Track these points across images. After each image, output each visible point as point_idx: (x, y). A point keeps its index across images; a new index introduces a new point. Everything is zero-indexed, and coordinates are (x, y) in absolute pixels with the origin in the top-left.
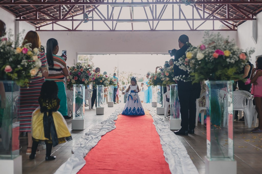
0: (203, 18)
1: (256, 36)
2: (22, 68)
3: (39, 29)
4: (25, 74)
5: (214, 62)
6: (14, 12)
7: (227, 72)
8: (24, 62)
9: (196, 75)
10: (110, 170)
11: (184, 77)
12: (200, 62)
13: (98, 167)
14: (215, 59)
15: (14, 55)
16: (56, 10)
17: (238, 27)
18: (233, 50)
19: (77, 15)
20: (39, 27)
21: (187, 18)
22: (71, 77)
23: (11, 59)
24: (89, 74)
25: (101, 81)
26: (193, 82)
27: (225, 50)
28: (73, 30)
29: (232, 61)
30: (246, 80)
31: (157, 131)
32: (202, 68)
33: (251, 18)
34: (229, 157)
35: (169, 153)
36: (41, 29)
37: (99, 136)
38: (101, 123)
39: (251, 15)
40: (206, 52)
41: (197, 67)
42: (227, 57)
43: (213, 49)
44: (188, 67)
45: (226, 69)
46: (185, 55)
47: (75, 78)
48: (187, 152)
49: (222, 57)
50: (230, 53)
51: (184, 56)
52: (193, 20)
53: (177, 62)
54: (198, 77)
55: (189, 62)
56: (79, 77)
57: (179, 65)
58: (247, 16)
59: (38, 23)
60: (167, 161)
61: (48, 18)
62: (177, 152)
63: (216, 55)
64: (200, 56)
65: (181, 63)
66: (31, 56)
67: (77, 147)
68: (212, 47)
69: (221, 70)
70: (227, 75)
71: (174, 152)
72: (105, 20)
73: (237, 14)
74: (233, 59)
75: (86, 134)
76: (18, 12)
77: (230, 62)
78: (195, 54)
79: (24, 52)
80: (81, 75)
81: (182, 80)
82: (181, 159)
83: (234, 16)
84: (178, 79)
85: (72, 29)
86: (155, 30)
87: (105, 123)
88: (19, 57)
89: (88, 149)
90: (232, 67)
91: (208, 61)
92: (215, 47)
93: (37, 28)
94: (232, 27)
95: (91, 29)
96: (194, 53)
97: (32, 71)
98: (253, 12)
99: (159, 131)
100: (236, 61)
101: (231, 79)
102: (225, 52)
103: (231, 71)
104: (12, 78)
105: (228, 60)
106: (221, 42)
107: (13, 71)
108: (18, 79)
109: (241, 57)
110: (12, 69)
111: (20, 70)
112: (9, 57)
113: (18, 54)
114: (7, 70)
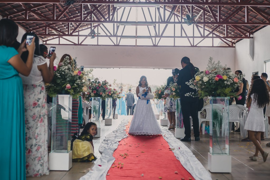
0: (203, 36)
1: (252, 54)
2: (77, 86)
3: (46, 43)
4: (79, 90)
5: (216, 84)
6: (25, 27)
7: (224, 91)
8: (78, 82)
9: (202, 92)
10: (136, 164)
11: (193, 94)
12: (205, 84)
13: (126, 162)
14: (216, 81)
15: (72, 76)
16: (64, 25)
17: (236, 44)
18: (229, 75)
19: (82, 30)
20: (46, 41)
21: (188, 36)
22: (91, 91)
23: (68, 79)
24: (106, 89)
25: (110, 94)
26: (200, 98)
27: (223, 75)
28: (78, 45)
29: (229, 83)
30: (239, 97)
31: (165, 139)
32: (207, 88)
33: (248, 36)
34: (226, 154)
35: (178, 154)
36: (48, 42)
37: (117, 141)
38: (113, 132)
39: (248, 34)
40: (209, 77)
41: (203, 87)
42: (224, 80)
43: (215, 74)
44: (196, 86)
45: (224, 88)
46: (195, 78)
47: (94, 92)
48: (192, 154)
49: (222, 80)
50: (227, 77)
51: (193, 78)
52: (194, 37)
53: (188, 82)
54: (204, 94)
55: (197, 83)
56: (97, 91)
57: (189, 84)
58: (245, 34)
59: (45, 37)
60: (178, 159)
61: (55, 33)
62: (185, 153)
63: (217, 79)
64: (206, 79)
65: (191, 83)
66: (82, 77)
67: (102, 149)
68: (214, 73)
69: (220, 90)
70: (225, 93)
71: (182, 153)
72: (111, 36)
73: (235, 32)
74: (229, 82)
75: (104, 140)
76: (29, 27)
77: (227, 84)
78: (202, 78)
79: (79, 74)
80: (99, 89)
81: (191, 96)
82: (189, 158)
83: (232, 34)
84: (189, 95)
85: (77, 43)
86: (157, 46)
87: (116, 132)
88: (74, 78)
89: (112, 150)
90: (228, 87)
91: (211, 83)
92: (216, 73)
93: (44, 41)
94: (231, 44)
95: (97, 44)
96: (201, 76)
97: (84, 88)
98: (250, 31)
99: (166, 139)
100: (231, 83)
101: (227, 96)
102: (223, 76)
103: (227, 90)
104: (71, 93)
105: (225, 82)
106: (220, 69)
107: (71, 88)
108: (74, 94)
109: (235, 80)
110: (71, 87)
111: (76, 87)
112: (67, 77)
113: (75, 75)
114: (67, 88)
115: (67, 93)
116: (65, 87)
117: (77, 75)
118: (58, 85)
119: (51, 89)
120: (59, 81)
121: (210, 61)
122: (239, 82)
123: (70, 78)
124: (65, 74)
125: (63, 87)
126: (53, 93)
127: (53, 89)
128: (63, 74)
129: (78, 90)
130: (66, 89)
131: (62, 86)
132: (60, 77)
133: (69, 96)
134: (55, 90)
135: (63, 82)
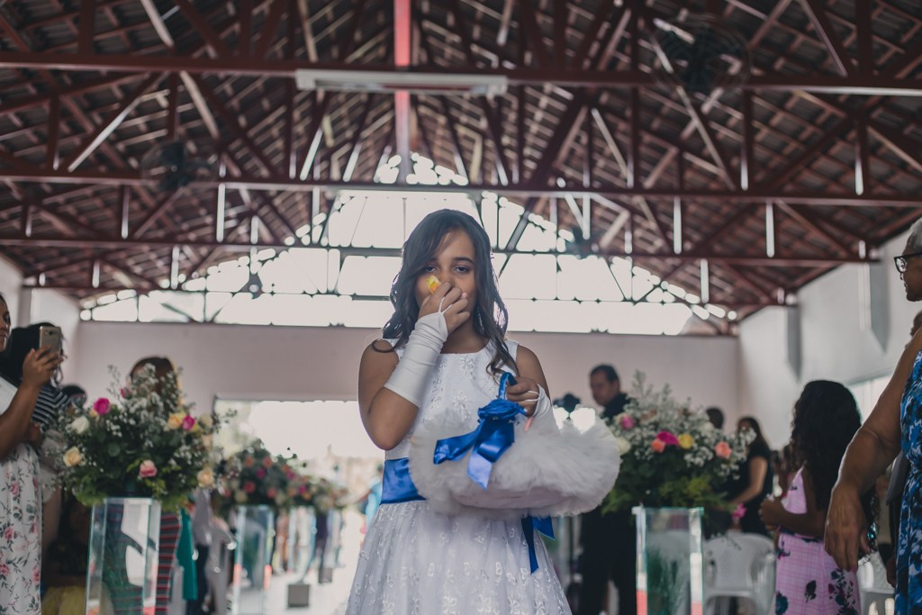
0: (628, 297)
2: (179, 468)
4: (186, 481)
5: (656, 462)
6: (19, 261)
7: (685, 488)
8: (185, 452)
14: (657, 454)
15: (162, 433)
17: (742, 325)
18: (699, 433)
22: (235, 484)
23: (148, 443)
24: (289, 476)
25: (307, 496)
27: (681, 432)
28: (205, 322)
29: (699, 461)
32: (628, 475)
33: (780, 300)
36: (97, 315)
39: (781, 290)
40: (634, 437)
42: (685, 451)
43: (652, 430)
45: (684, 478)
47: (248, 487)
49: (675, 451)
50: (693, 440)
54: (616, 498)
56: (259, 483)
58: (768, 294)
63: (660, 445)
64: (621, 446)
66: (197, 435)
68: (651, 424)
69: (671, 483)
70: (686, 495)
74: (701, 457)
76: (32, 261)
77: (692, 463)
79: (186, 426)
80: (265, 478)
88: (171, 439)
90: (698, 475)
91: (641, 459)
92: (656, 425)
97: (203, 474)
98: (788, 281)
100: (707, 462)
101: (696, 504)
102: (680, 437)
103: (696, 485)
104: (156, 491)
105: (688, 457)
106: (670, 412)
107: (157, 475)
108: (168, 496)
109: (719, 451)
110: (156, 470)
111: (175, 473)
112: (145, 437)
113: (172, 431)
114: (145, 473)
115: (144, 491)
116: (137, 470)
117: (180, 429)
118: (111, 463)
119: (86, 478)
120: (115, 451)
121: (637, 383)
122: (732, 456)
123: (157, 438)
124: (138, 426)
125: (129, 469)
126: (94, 493)
127: (95, 479)
128: (132, 426)
129: (183, 481)
130: (139, 478)
131: (126, 468)
132: (120, 434)
133: (148, 501)
134: (99, 480)
135: (128, 452)
